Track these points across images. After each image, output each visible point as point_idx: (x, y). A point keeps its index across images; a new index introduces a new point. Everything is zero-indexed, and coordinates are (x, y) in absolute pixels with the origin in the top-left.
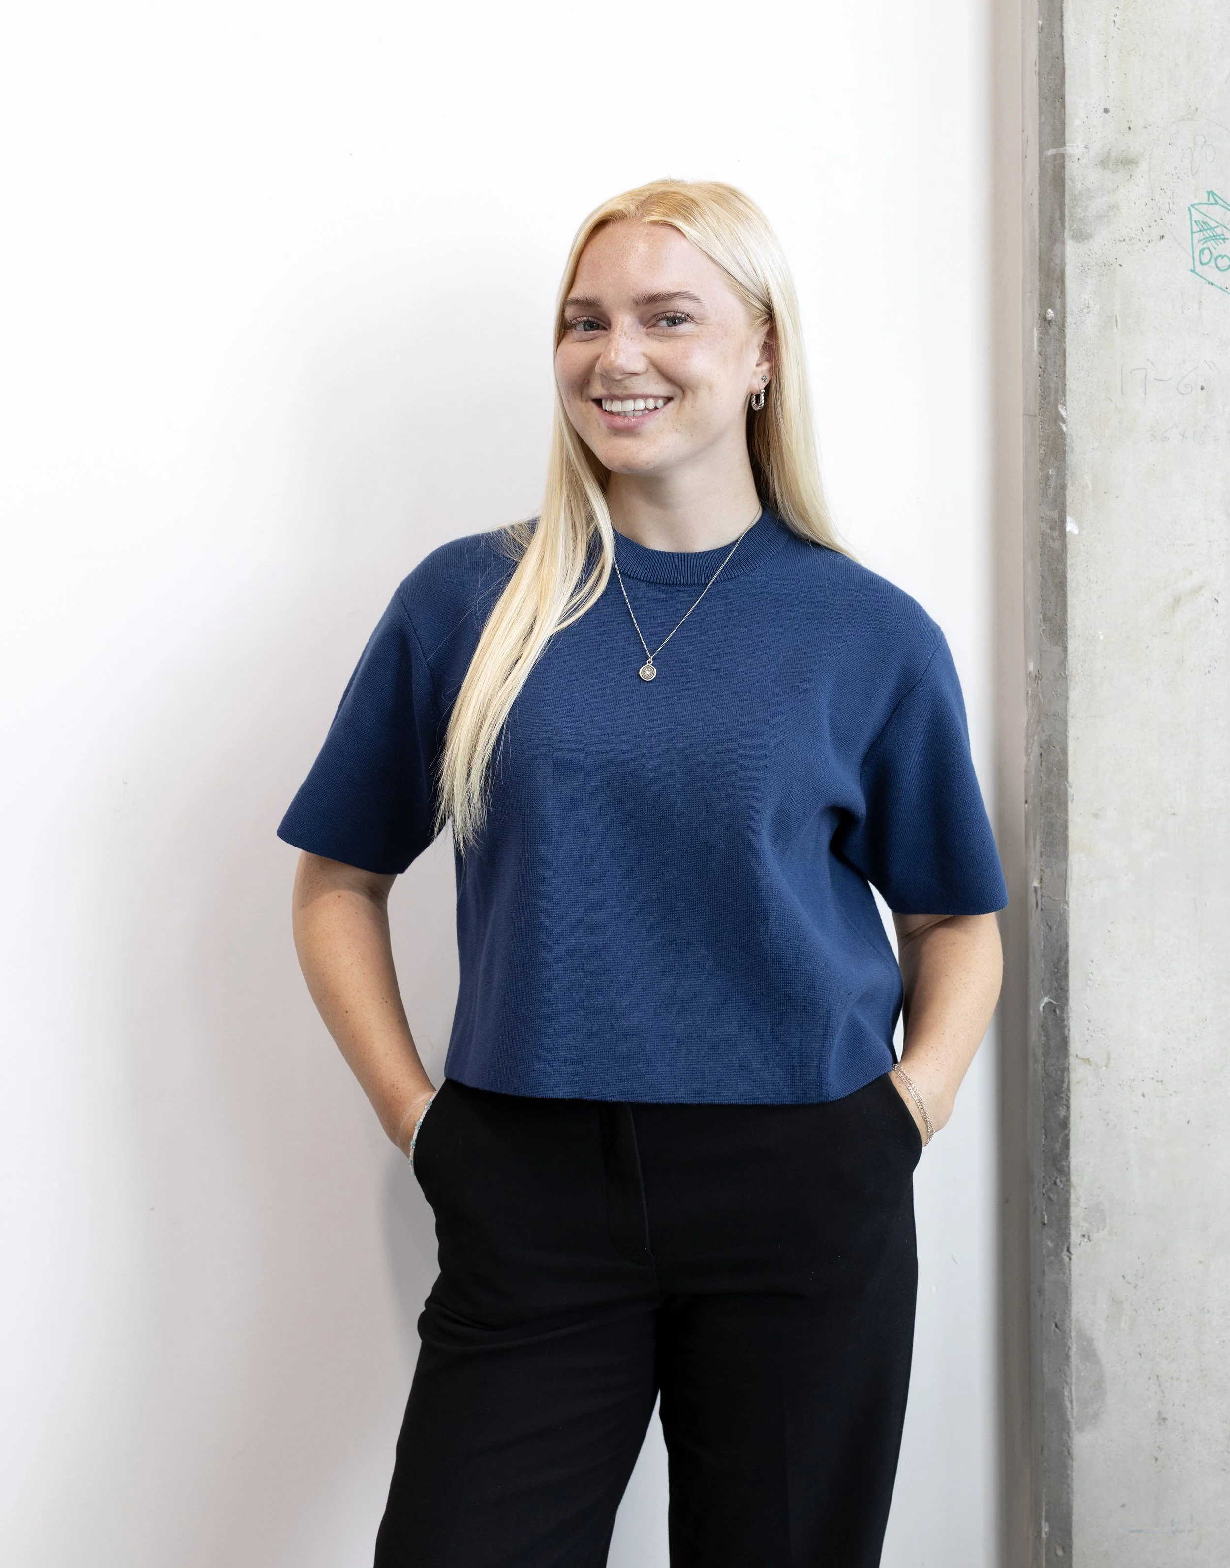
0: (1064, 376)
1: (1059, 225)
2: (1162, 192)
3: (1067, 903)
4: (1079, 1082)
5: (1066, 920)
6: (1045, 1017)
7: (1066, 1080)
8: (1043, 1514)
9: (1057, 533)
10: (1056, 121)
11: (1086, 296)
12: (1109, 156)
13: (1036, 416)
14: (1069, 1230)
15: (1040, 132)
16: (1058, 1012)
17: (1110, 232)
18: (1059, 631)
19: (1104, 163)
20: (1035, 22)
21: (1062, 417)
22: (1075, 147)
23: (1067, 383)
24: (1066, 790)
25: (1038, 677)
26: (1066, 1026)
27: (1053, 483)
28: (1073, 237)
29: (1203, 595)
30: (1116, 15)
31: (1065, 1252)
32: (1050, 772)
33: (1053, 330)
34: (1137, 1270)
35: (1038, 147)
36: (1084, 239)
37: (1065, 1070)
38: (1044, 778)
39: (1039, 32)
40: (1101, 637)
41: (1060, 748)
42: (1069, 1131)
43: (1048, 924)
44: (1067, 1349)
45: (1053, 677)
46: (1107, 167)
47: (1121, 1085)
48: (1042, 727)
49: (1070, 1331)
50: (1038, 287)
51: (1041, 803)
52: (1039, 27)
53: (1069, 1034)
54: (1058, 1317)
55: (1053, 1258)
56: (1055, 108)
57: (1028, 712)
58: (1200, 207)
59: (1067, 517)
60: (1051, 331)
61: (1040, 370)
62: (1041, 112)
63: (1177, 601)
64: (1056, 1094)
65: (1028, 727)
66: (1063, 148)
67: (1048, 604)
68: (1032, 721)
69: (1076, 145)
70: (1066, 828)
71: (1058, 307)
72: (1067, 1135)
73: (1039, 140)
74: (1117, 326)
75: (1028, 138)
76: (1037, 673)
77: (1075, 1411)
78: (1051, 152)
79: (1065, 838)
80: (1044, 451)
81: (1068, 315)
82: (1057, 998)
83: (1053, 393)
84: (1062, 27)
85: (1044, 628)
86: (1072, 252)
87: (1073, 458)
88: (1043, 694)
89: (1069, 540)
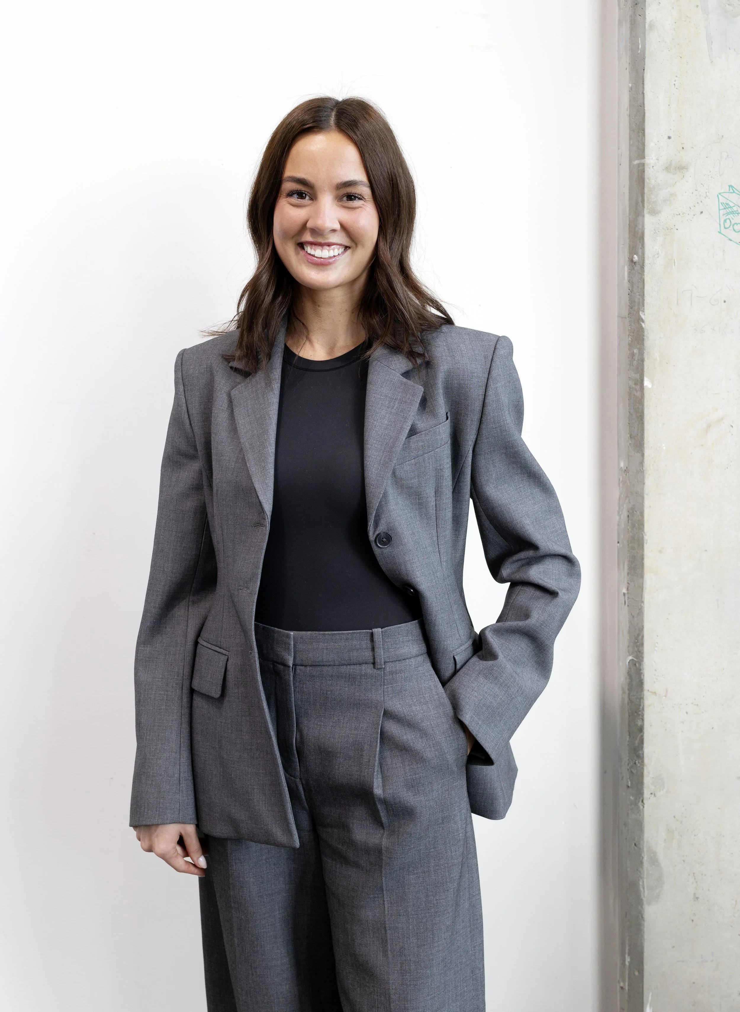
0: (644, 295)
1: (641, 205)
2: (702, 186)
3: (643, 602)
4: (649, 706)
5: (643, 612)
6: (630, 668)
7: (642, 705)
8: (627, 951)
9: (639, 387)
10: (639, 144)
11: (656, 248)
13: (626, 318)
14: (643, 790)
15: (630, 150)
16: (637, 665)
17: (671, 210)
18: (639, 444)
19: (667, 169)
20: (627, 84)
21: (642, 319)
22: (651, 159)
23: (645, 299)
24: (643, 537)
25: (626, 471)
26: (642, 673)
27: (636, 357)
28: (649, 213)
29: (724, 423)
30: (675, 81)
31: (640, 803)
32: (633, 526)
33: (637, 268)
34: (683, 813)
35: (628, 159)
36: (656, 214)
37: (641, 699)
38: (630, 530)
39: (629, 91)
40: (664, 448)
41: (639, 513)
42: (644, 733)
43: (632, 614)
44: (641, 858)
45: (636, 471)
46: (669, 171)
47: (673, 707)
48: (629, 500)
49: (643, 848)
50: (628, 242)
51: (628, 545)
52: (629, 88)
53: (644, 678)
54: (636, 840)
55: (633, 806)
56: (639, 136)
57: (620, 490)
58: (725, 195)
59: (645, 377)
60: (636, 268)
61: (629, 291)
62: (630, 139)
63: (709, 426)
64: (636, 712)
65: (619, 499)
66: (644, 160)
67: (633, 428)
68: (622, 496)
69: (651, 158)
70: (643, 559)
71: (640, 254)
72: (642, 736)
73: (629, 155)
74: (675, 265)
75: (622, 153)
76: (626, 469)
77: (646, 892)
78: (636, 162)
79: (642, 565)
80: (631, 339)
81: (646, 259)
82: (637, 657)
83: (637, 304)
84: (643, 88)
85: (630, 442)
86: (649, 221)
87: (648, 343)
88: (629, 481)
89: (646, 392)
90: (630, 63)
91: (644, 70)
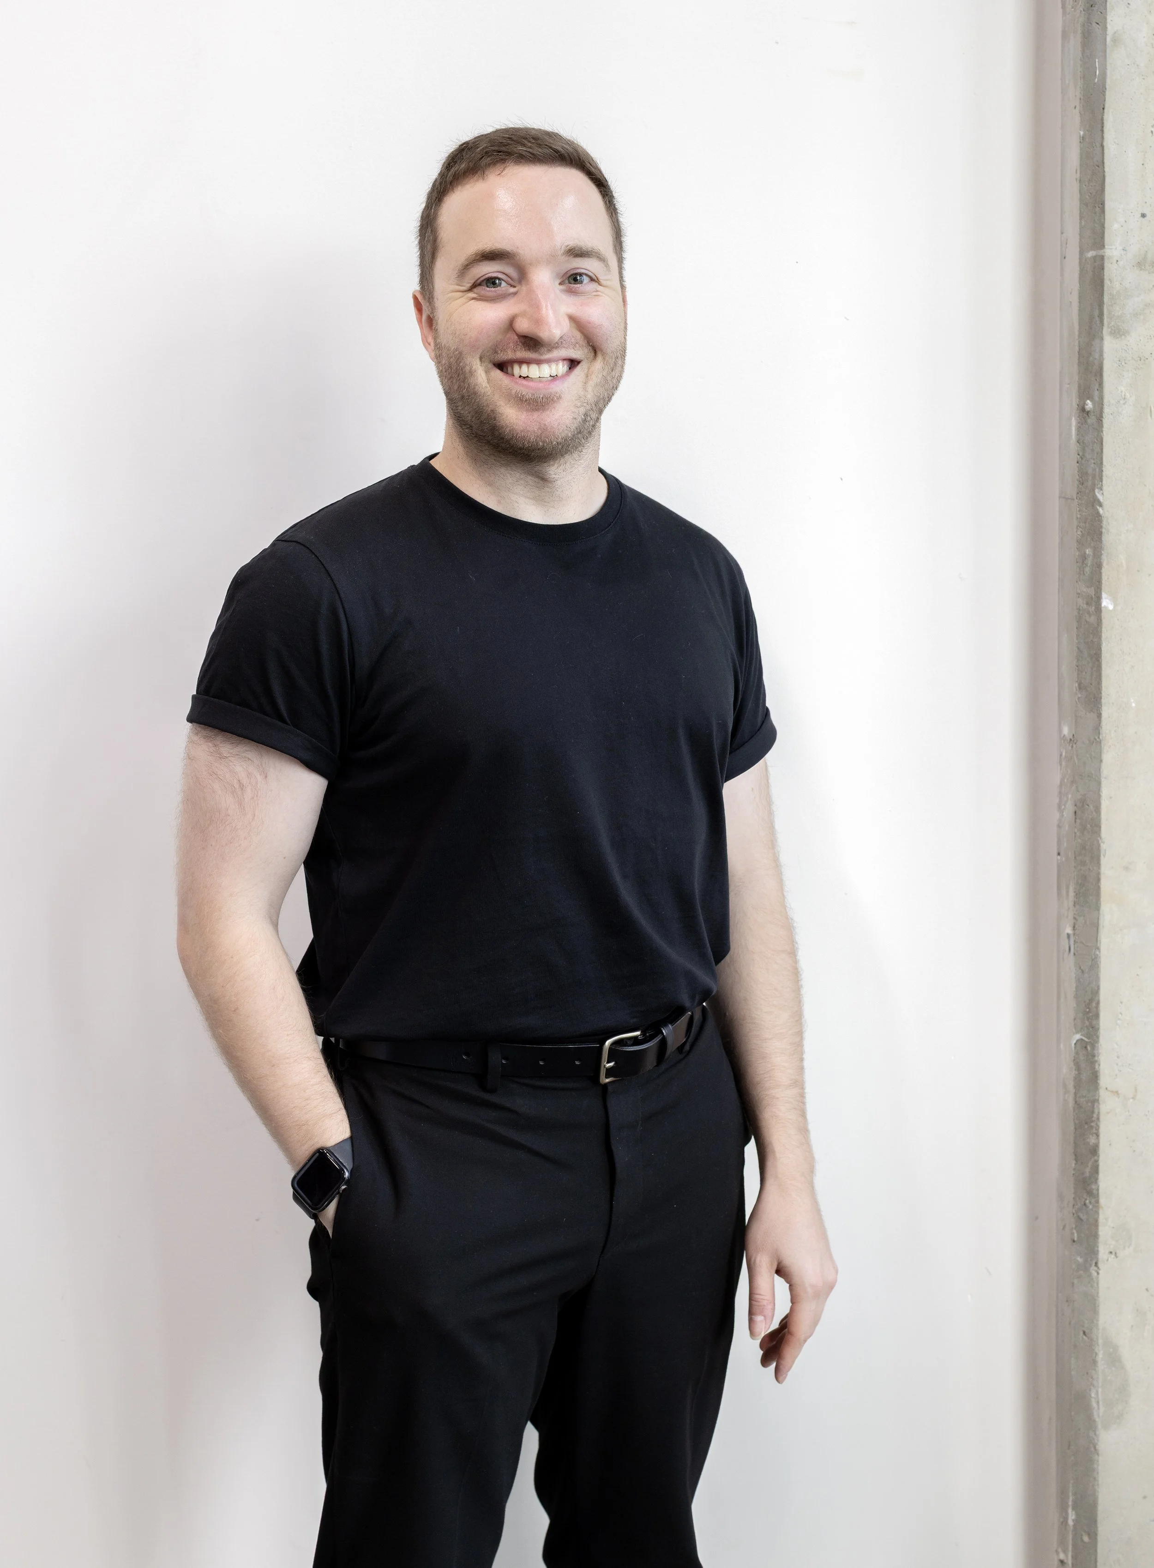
0: (1102, 463)
1: (1098, 322)
3: (1098, 949)
5: (1098, 964)
6: (1077, 1053)
7: (1096, 1111)
8: (1070, 1503)
9: (1093, 608)
10: (1096, 225)
11: (1123, 389)
12: (1145, 258)
13: (1074, 499)
14: (1098, 1247)
15: (1081, 236)
16: (1089, 1048)
17: (1146, 329)
18: (1094, 699)
19: (1140, 264)
20: (1075, 131)
21: (1099, 500)
22: (1113, 250)
23: (1104, 469)
24: (1099, 846)
25: (1072, 741)
26: (1096, 1061)
27: (1089, 561)
28: (1111, 333)
30: (1152, 126)
31: (1093, 1267)
32: (1083, 829)
33: (1092, 420)
35: (1078, 249)
36: (1121, 336)
37: (1095, 1101)
38: (1078, 834)
39: (1080, 142)
40: (1134, 705)
41: (1093, 807)
42: (1099, 1156)
43: (1080, 968)
44: (1094, 1356)
45: (1088, 742)
46: (1143, 268)
47: (1146, 1115)
48: (1077, 787)
49: (1097, 1339)
50: (1077, 379)
51: (1075, 857)
52: (1080, 137)
53: (1099, 1070)
54: (1086, 1325)
55: (1083, 1272)
56: (1095, 213)
57: (1062, 771)
59: (1103, 593)
60: (1089, 421)
61: (1078, 457)
62: (1081, 218)
64: (1086, 1123)
65: (1061, 786)
66: (1102, 251)
67: (1084, 673)
68: (1065, 780)
69: (1114, 247)
70: (1099, 880)
71: (1096, 398)
72: (1097, 1161)
73: (1080, 243)
75: (1067, 240)
76: (1071, 738)
77: (1102, 1409)
78: (1091, 254)
79: (1099, 889)
80: (1081, 532)
81: (1105, 406)
82: (1088, 1036)
83: (1090, 478)
84: (1103, 138)
85: (1080, 696)
86: (1110, 347)
87: (1108, 539)
88: (1077, 756)
89: (1104, 615)
90: (1082, 98)
91: (1103, 109)
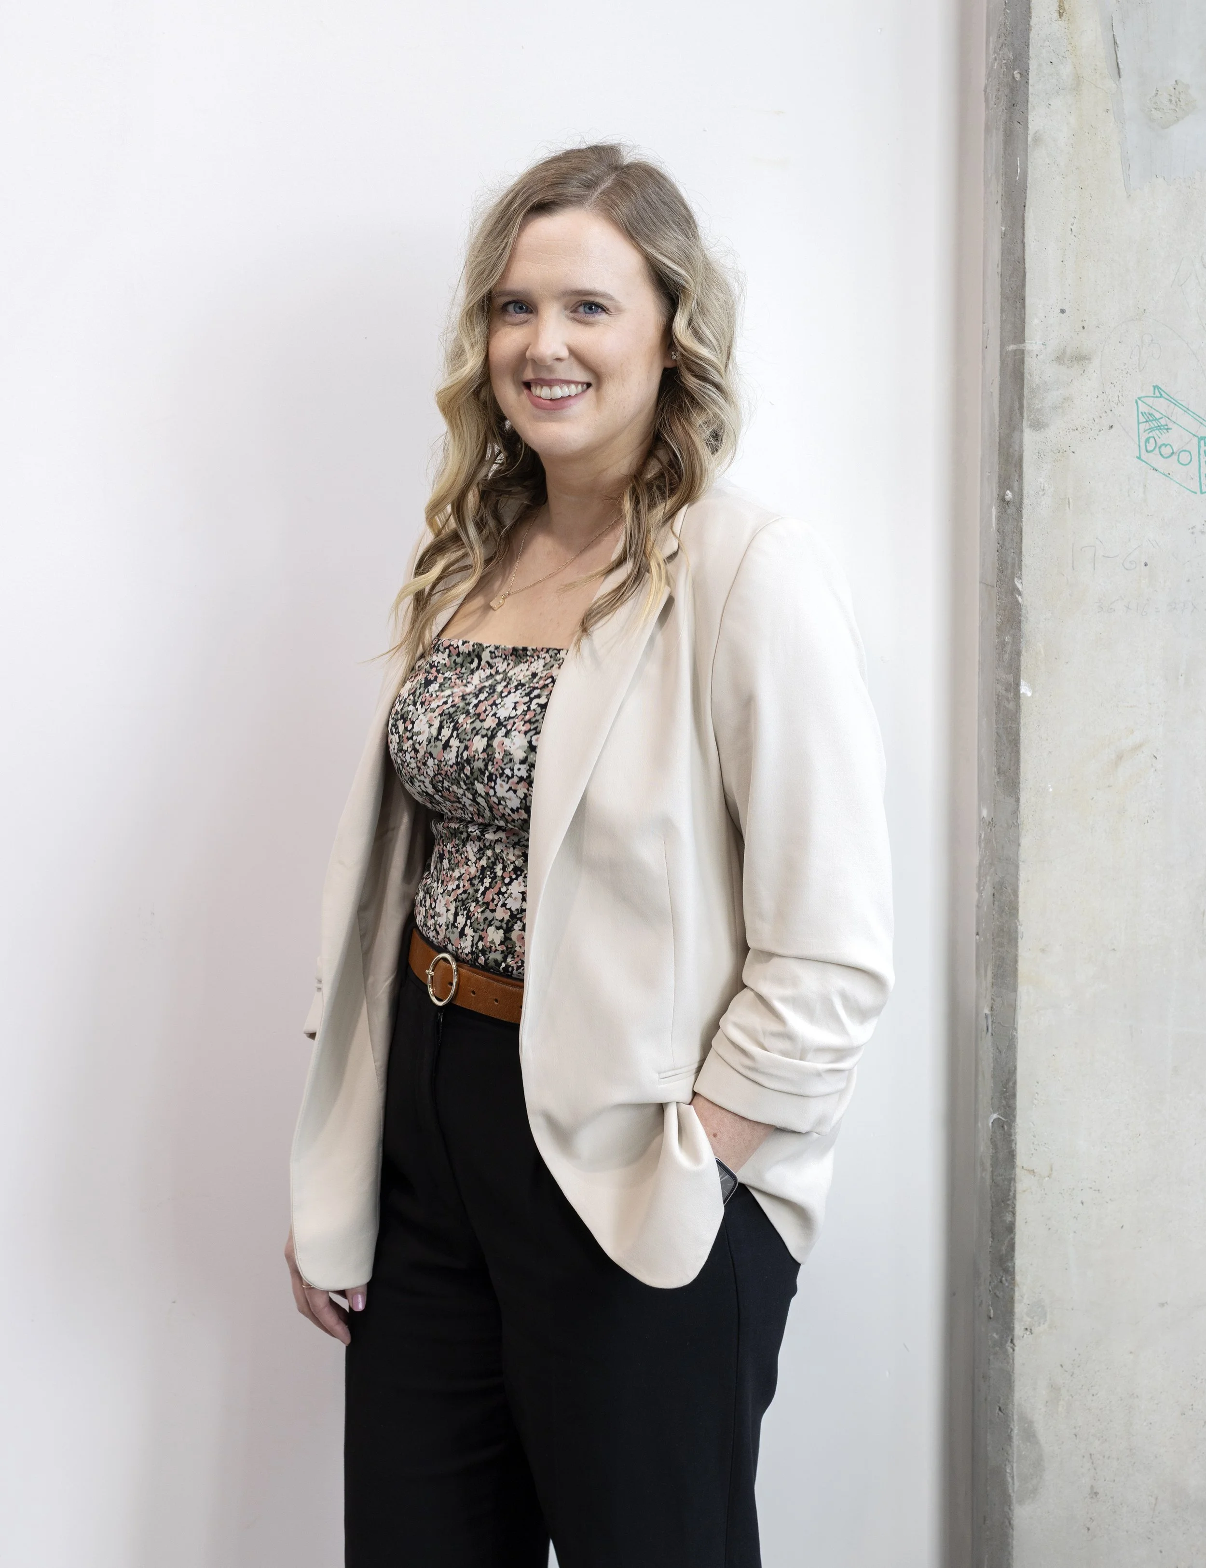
0: (1021, 553)
1: (1017, 414)
2: (1112, 386)
3: (1016, 1029)
4: (1024, 1191)
5: (1015, 1045)
6: (994, 1132)
7: (1012, 1189)
9: (1012, 694)
10: (1017, 320)
11: (1042, 480)
12: (1064, 353)
13: (993, 587)
14: (1013, 1324)
15: (1002, 329)
16: (1006, 1127)
17: (1064, 422)
18: (1012, 783)
19: (1059, 359)
20: (997, 228)
21: (1018, 589)
22: (1034, 343)
23: (1022, 559)
24: (1017, 928)
25: (991, 824)
26: (1013, 1140)
27: (1008, 648)
28: (1030, 426)
29: (1143, 752)
30: (1072, 224)
31: (1009, 1344)
32: (1002, 911)
33: (1011, 510)
34: (1074, 1360)
35: (998, 341)
36: (1040, 428)
37: (1011, 1180)
38: (995, 915)
39: (1002, 238)
40: (1051, 790)
41: (1011, 890)
42: (1015, 1234)
43: (998, 1048)
44: (1008, 1431)
45: (1006, 825)
46: (1062, 362)
47: (1061, 1193)
48: (994, 869)
49: (1013, 1415)
50: (996, 470)
51: (993, 939)
52: (1002, 233)
53: (1016, 1149)
54: (1002, 1401)
55: (997, 1349)
56: (1015, 307)
57: (981, 853)
58: (1147, 400)
59: (1021, 680)
60: (1009, 511)
61: (999, 545)
62: (1001, 311)
63: (1120, 757)
64: (1003, 1202)
65: (980, 866)
66: (1023, 345)
67: (1003, 758)
68: (984, 862)
69: (1034, 342)
70: (1016, 962)
71: (1016, 489)
72: (1013, 1239)
73: (1001, 337)
74: (1069, 507)
75: (988, 330)
76: (989, 820)
77: (1017, 1484)
78: (1011, 347)
79: (1015, 970)
80: (1001, 619)
81: (1024, 497)
82: (1005, 1115)
83: (1010, 567)
84: (1023, 234)
85: (998, 780)
86: (1030, 440)
87: (1027, 627)
88: (996, 839)
89: (1023, 701)
90: (1004, 194)
91: (1024, 206)
